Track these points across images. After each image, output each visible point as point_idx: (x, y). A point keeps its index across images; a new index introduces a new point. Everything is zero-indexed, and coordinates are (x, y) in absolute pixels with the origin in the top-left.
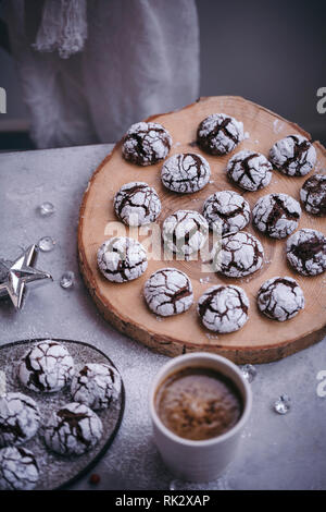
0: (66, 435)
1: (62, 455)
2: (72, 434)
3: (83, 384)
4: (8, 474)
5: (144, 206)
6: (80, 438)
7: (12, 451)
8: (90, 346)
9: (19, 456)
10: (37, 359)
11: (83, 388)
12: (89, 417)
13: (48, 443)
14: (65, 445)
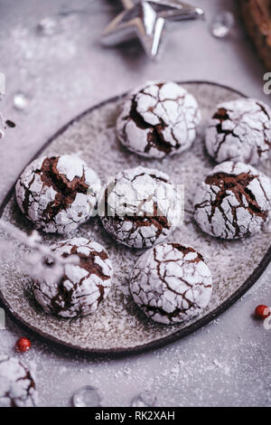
0: (234, 210)
2: (242, 205)
3: (228, 132)
4: (174, 283)
6: (255, 209)
7: (164, 250)
8: (208, 83)
9: (180, 254)
10: (151, 110)
11: (229, 137)
12: (257, 176)
14: (235, 225)
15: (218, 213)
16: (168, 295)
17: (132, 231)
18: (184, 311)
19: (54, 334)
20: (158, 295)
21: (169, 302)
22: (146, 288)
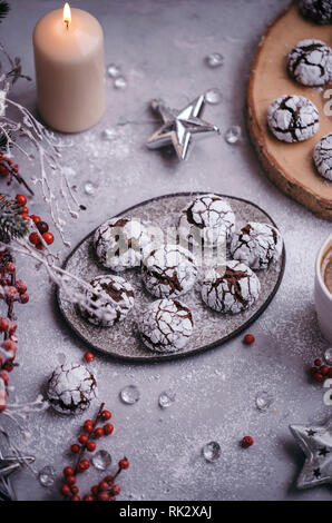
0: (224, 293)
1: (218, 313)
2: (230, 292)
3: (244, 242)
4: (163, 326)
5: (319, 66)
6: (238, 297)
7: (167, 303)
8: (253, 204)
9: (175, 309)
10: (200, 213)
11: (244, 246)
12: (248, 276)
13: (205, 299)
14: (222, 303)
15: (214, 292)
16: (156, 332)
17: (155, 284)
18: (164, 345)
19: (80, 331)
20: (151, 329)
21: (156, 336)
22: (146, 322)
